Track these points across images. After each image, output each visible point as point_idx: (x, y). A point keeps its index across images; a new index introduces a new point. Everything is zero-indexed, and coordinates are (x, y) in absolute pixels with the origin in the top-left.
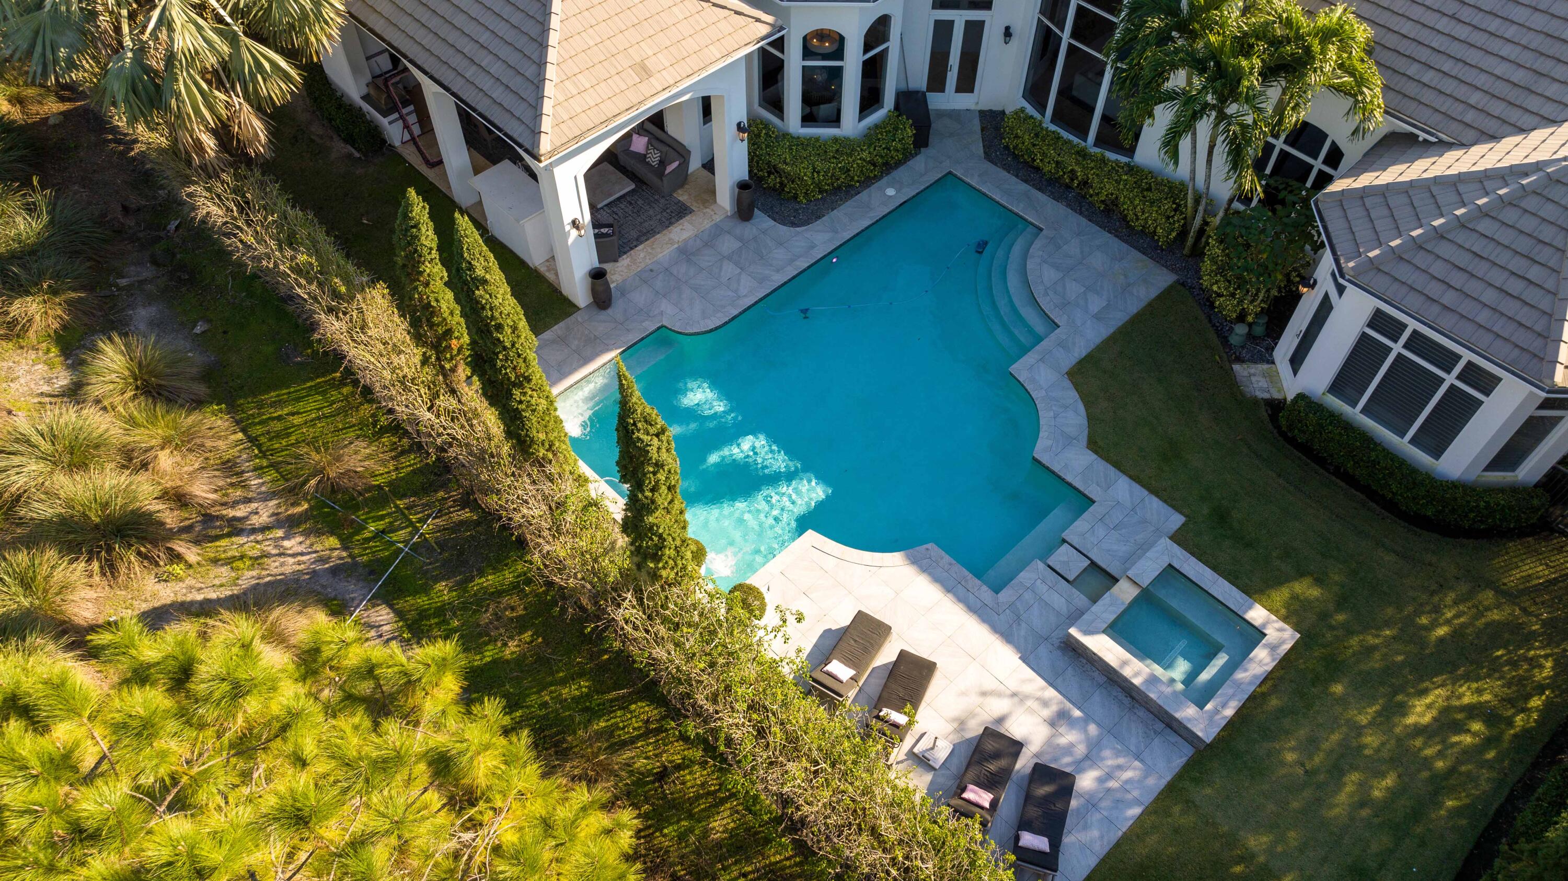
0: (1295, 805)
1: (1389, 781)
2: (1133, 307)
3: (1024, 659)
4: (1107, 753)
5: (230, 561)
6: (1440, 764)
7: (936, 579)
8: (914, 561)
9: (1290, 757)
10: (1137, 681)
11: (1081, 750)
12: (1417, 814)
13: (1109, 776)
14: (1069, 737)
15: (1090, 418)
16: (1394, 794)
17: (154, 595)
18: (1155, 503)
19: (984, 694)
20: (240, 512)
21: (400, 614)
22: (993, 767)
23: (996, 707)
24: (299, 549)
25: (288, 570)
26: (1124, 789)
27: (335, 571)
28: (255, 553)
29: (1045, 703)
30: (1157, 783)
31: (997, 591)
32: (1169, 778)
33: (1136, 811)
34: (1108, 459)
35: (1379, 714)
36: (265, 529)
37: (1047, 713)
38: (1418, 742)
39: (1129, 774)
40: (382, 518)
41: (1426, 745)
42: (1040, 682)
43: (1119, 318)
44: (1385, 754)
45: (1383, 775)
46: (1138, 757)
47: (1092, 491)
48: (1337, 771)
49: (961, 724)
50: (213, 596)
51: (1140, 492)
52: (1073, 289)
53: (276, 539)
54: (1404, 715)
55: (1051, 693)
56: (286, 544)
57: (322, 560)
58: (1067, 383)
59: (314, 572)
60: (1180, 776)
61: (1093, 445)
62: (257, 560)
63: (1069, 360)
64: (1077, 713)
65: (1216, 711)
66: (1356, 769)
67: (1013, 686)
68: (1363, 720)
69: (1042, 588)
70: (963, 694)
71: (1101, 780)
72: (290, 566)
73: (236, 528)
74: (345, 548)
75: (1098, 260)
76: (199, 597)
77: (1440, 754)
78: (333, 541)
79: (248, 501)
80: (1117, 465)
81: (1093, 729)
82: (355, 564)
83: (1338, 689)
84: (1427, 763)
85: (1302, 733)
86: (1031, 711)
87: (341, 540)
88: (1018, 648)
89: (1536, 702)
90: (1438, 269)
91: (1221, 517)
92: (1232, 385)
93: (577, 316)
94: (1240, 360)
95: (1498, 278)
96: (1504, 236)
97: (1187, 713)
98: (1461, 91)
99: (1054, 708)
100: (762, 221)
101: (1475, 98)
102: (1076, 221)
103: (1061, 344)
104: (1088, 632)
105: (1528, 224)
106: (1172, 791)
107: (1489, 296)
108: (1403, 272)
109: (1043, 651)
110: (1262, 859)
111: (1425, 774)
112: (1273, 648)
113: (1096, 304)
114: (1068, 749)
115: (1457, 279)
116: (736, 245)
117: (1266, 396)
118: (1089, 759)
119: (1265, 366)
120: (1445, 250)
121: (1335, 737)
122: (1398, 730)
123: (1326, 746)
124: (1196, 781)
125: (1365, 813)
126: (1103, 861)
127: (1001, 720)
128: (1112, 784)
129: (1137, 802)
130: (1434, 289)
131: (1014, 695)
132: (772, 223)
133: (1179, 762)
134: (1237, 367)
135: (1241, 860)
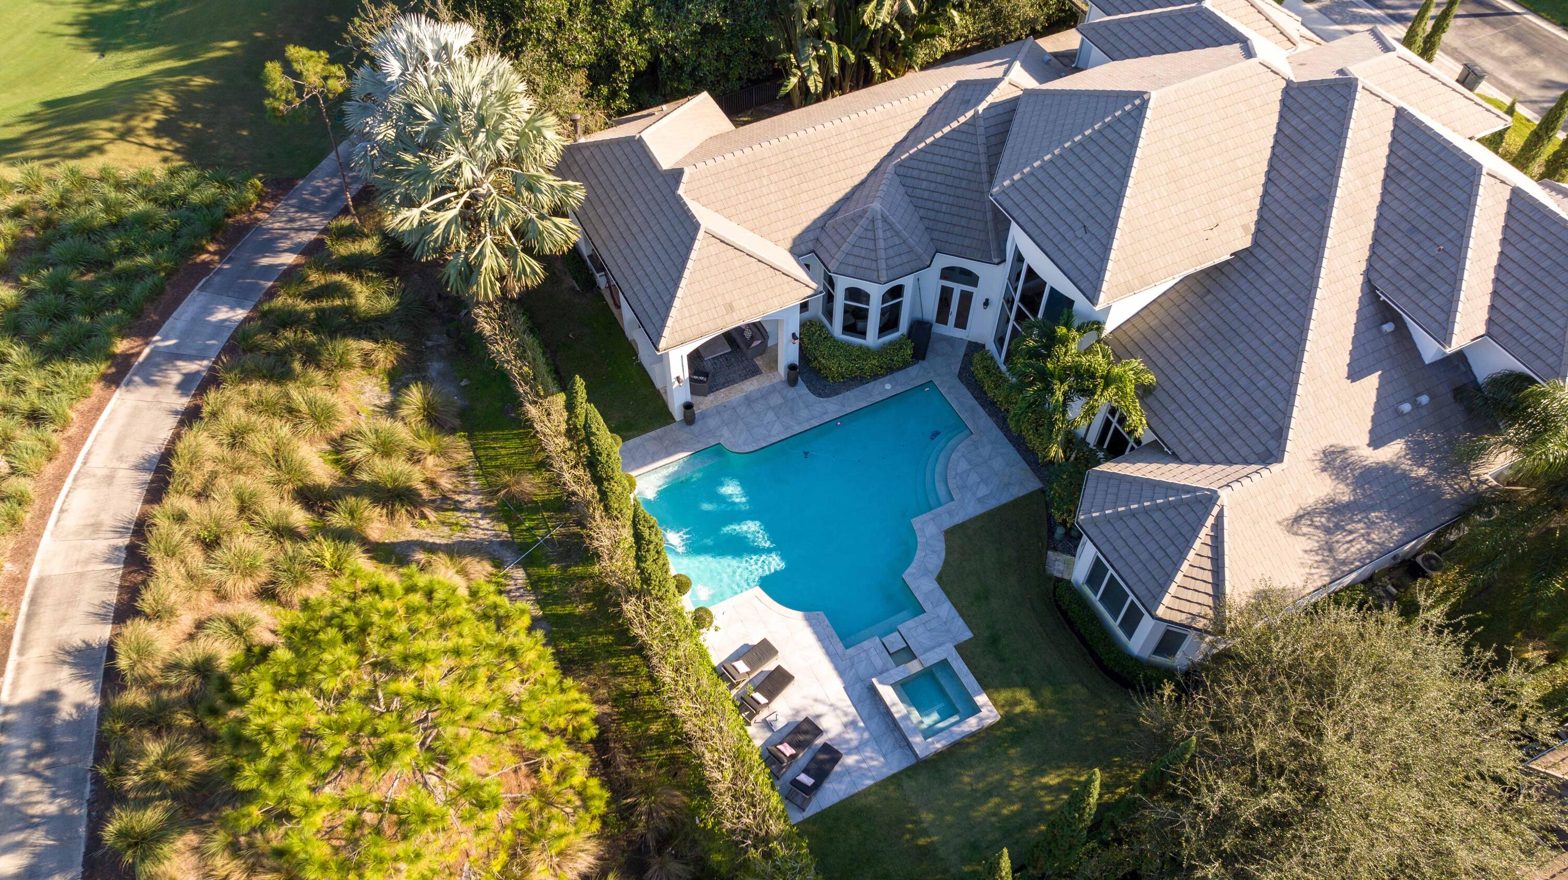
0: (957, 804)
1: (1015, 807)
2: (1005, 498)
3: (845, 688)
4: (868, 749)
5: (450, 525)
6: (1048, 807)
7: (816, 632)
8: (808, 619)
9: (966, 779)
10: (896, 716)
11: (854, 743)
12: (1021, 828)
13: (864, 761)
14: (852, 735)
15: (946, 563)
16: (1014, 814)
17: (409, 534)
18: (960, 622)
19: (816, 700)
20: (461, 498)
21: (529, 576)
22: (801, 738)
23: (819, 709)
24: (487, 527)
25: (478, 537)
26: (869, 769)
27: (502, 543)
28: (464, 523)
29: (846, 714)
30: (888, 772)
31: (847, 647)
32: (895, 771)
33: (869, 782)
34: (944, 589)
35: (1029, 772)
36: (472, 511)
37: (845, 719)
38: (1042, 793)
39: (875, 763)
40: (533, 520)
41: (1046, 795)
42: (849, 703)
43: (992, 504)
44: (1020, 794)
45: (1012, 803)
46: (884, 756)
47: (927, 606)
48: (988, 794)
49: (797, 712)
50: (438, 541)
51: (954, 612)
52: (974, 478)
53: (477, 518)
54: (1042, 776)
55: (852, 710)
56: (481, 522)
57: (497, 536)
58: (942, 538)
59: (491, 541)
60: (901, 773)
61: (939, 579)
62: (464, 528)
63: (948, 523)
64: (861, 724)
65: (933, 743)
66: (999, 795)
67: (833, 700)
68: (1018, 772)
69: (873, 653)
70: (805, 697)
71: (858, 762)
72: (480, 535)
73: (457, 507)
74: (510, 532)
75: (997, 463)
76: (431, 540)
77: (1052, 802)
78: (505, 527)
79: (467, 493)
80: (948, 594)
81: (866, 735)
82: (513, 542)
83: (1012, 751)
84: (1041, 804)
85: (980, 769)
86: (837, 716)
87: (510, 527)
88: (844, 682)
89: (1122, 790)
90: (1125, 533)
91: (994, 640)
92: (1042, 562)
93: (673, 426)
94: (1055, 549)
95: (1152, 547)
96: (1164, 524)
97: (917, 740)
98: (1192, 428)
99: (850, 718)
100: (802, 388)
101: (1198, 435)
102: (997, 433)
103: (950, 513)
104: (881, 683)
105: (1178, 521)
106: (895, 779)
107: (1144, 556)
108: (1107, 529)
109: (858, 687)
110: (925, 825)
111: (1038, 810)
112: (981, 719)
113: (983, 491)
114: (847, 741)
115: (1132, 542)
116: (780, 401)
117: (1059, 575)
118: (857, 749)
119: (1069, 557)
120: (1132, 523)
121: (997, 777)
122: (1034, 783)
123: (989, 779)
124: (909, 777)
125: (993, 819)
126: (841, 802)
127: (818, 716)
128: (864, 765)
129: (873, 778)
130: (1119, 544)
131: (831, 705)
132: (807, 391)
133: (905, 764)
134: (1050, 553)
135: (914, 822)
